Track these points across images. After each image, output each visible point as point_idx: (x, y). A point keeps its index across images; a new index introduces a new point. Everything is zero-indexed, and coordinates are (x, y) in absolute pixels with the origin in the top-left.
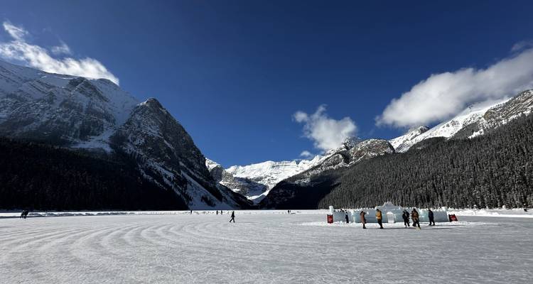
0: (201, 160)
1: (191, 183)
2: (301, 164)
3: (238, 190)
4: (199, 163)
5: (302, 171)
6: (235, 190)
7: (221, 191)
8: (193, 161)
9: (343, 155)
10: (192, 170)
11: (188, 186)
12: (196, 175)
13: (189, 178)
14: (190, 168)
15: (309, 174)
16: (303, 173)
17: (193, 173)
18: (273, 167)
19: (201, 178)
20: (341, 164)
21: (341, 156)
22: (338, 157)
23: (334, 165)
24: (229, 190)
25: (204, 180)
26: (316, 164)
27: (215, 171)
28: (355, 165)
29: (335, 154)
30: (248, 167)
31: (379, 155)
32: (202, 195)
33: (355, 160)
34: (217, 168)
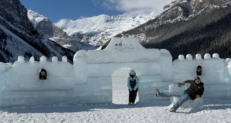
0: (22, 11)
1: (11, 38)
2: (137, 18)
3: (69, 46)
4: (19, 14)
5: (137, 26)
6: (66, 46)
7: (49, 47)
8: (11, 12)
9: (182, 7)
10: (12, 23)
11: (8, 41)
12: (17, 29)
13: (8, 32)
14: (8, 20)
15: (144, 29)
16: (138, 27)
17: (13, 27)
18: (107, 21)
19: (24, 32)
20: (179, 18)
21: (180, 9)
22: (177, 9)
23: (172, 18)
24: (59, 46)
25: (28, 35)
26: (153, 18)
27: (42, 25)
28: (195, 18)
29: (175, 6)
30: (79, 21)
31: (221, 8)
32: (25, 50)
33: (195, 13)
34: (43, 22)
